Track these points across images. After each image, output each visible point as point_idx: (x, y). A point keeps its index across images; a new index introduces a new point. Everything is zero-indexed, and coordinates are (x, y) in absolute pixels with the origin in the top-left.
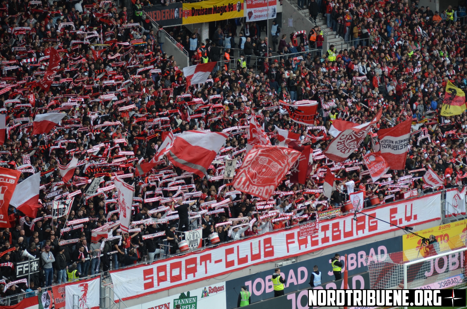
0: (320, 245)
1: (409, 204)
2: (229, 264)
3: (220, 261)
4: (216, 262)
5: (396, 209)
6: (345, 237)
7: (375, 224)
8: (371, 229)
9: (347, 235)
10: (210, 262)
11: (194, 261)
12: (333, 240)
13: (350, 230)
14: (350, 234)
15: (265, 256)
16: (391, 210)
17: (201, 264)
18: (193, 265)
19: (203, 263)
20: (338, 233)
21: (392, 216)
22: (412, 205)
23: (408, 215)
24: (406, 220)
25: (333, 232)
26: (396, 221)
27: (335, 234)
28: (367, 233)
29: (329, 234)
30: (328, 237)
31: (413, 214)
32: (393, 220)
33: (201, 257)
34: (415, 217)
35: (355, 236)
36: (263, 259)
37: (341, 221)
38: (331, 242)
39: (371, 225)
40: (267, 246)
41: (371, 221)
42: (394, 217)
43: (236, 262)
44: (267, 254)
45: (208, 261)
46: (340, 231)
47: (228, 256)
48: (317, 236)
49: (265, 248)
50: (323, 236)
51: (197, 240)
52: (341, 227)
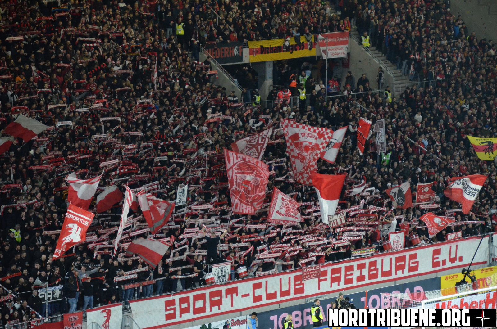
0: (355, 283)
1: (454, 246)
2: (257, 299)
3: (248, 295)
4: (243, 296)
5: (440, 250)
6: (382, 276)
7: (416, 264)
8: (411, 269)
9: (384, 274)
10: (237, 295)
11: (219, 293)
12: (369, 279)
13: (389, 269)
14: (389, 273)
15: (295, 293)
16: (434, 251)
17: (226, 297)
18: (218, 298)
19: (229, 296)
20: (375, 272)
21: (435, 257)
22: (457, 246)
23: (453, 256)
24: (450, 261)
25: (370, 270)
26: (439, 262)
27: (371, 273)
28: (406, 273)
29: (365, 272)
30: (364, 276)
31: (458, 256)
32: (435, 261)
33: (227, 290)
34: (461, 259)
35: (393, 276)
36: (292, 296)
37: (379, 260)
38: (367, 281)
39: (411, 265)
40: (297, 283)
41: (411, 261)
42: (437, 258)
43: (264, 297)
44: (297, 291)
45: (234, 295)
46: (377, 270)
47: (256, 290)
48: (352, 274)
49: (295, 285)
50: (359, 275)
51: (225, 276)
52: (379, 266)
